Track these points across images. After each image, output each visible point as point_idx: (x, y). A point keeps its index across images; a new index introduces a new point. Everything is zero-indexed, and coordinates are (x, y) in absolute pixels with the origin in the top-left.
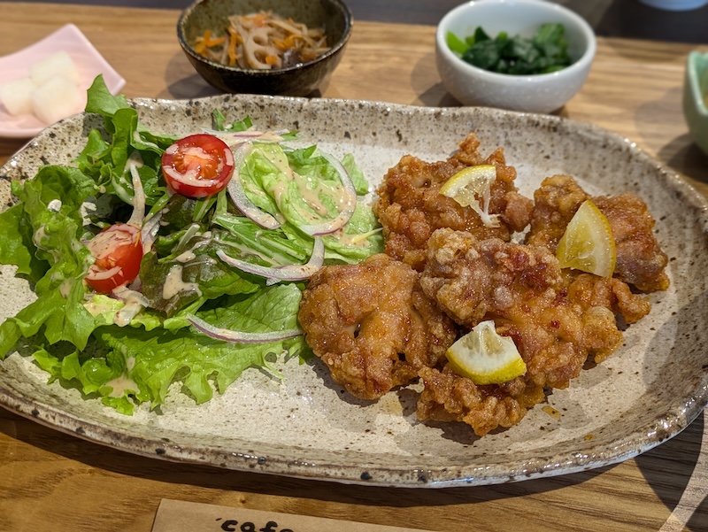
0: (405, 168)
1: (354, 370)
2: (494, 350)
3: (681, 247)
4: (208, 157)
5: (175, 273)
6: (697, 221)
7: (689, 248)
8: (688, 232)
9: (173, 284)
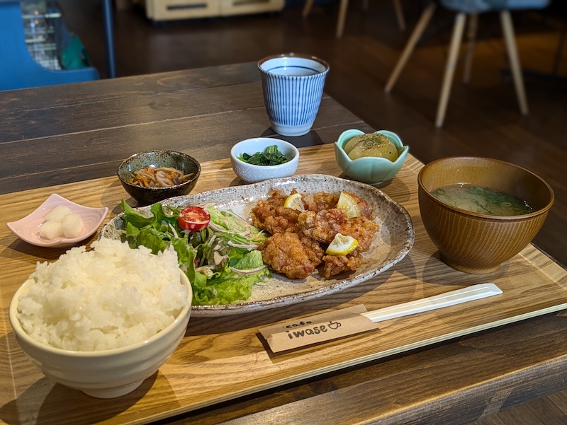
0: (261, 206)
1: (300, 267)
2: (345, 242)
3: (372, 204)
4: (196, 214)
5: (216, 255)
6: (374, 194)
7: (375, 203)
8: (372, 198)
9: (218, 259)
